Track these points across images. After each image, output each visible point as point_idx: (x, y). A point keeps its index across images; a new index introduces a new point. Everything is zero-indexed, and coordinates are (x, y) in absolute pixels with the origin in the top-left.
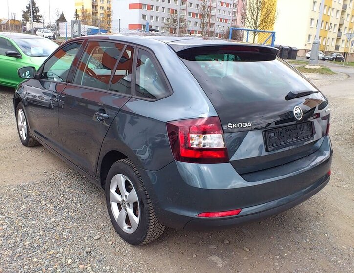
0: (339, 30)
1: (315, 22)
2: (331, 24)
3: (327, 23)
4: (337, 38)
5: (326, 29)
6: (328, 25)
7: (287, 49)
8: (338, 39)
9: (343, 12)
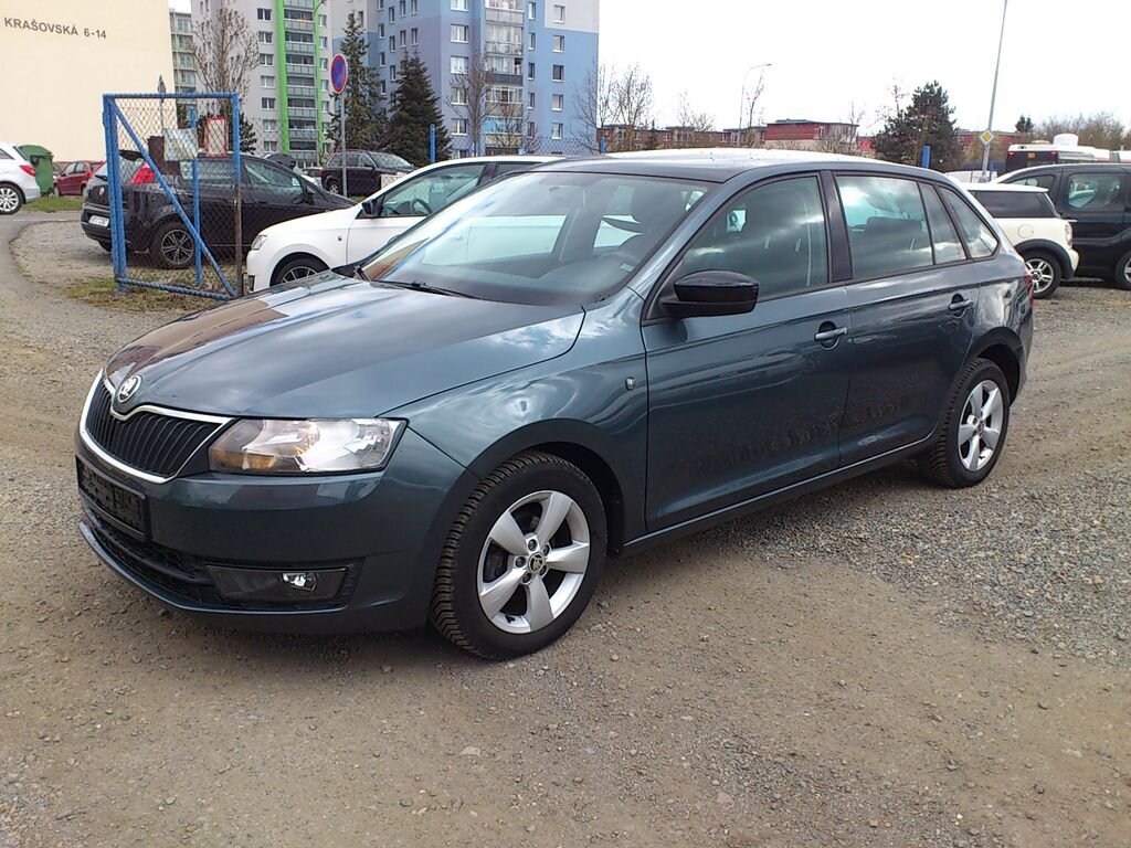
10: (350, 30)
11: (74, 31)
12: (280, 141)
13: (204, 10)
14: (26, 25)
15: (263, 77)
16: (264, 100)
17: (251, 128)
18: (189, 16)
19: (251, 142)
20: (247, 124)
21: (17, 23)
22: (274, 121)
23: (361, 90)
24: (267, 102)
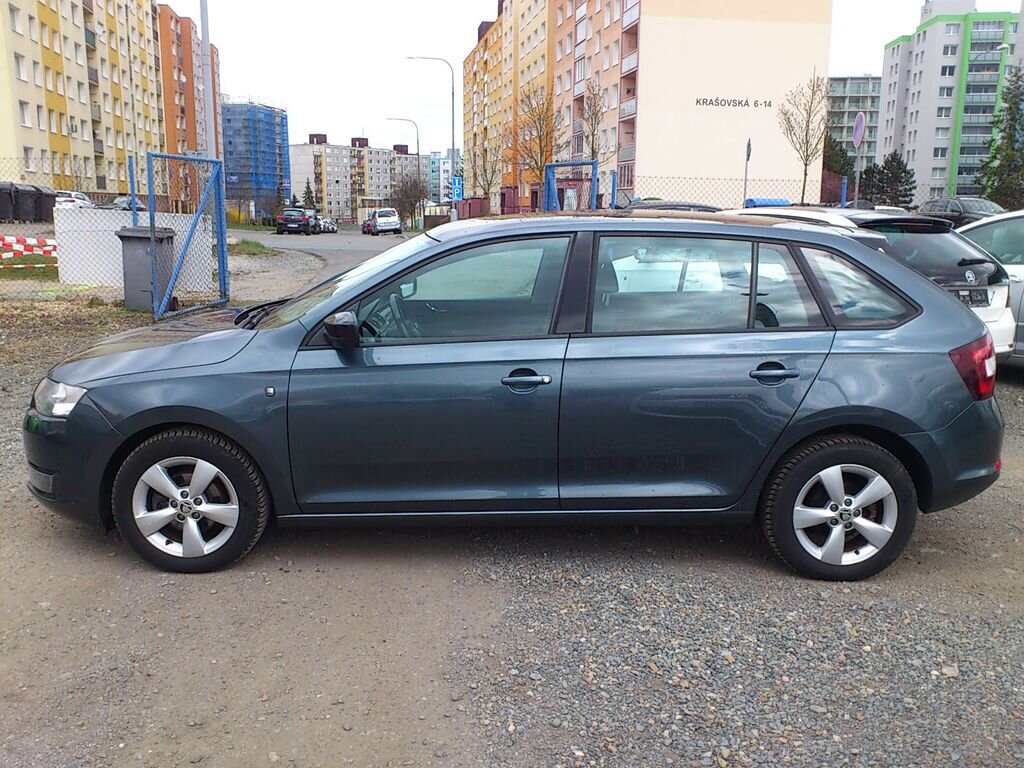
0: (94, 134)
1: (31, 110)
2: (72, 118)
3: (61, 115)
4: (96, 157)
5: (65, 133)
6: (66, 121)
7: (29, 192)
8: (98, 158)
9: (93, 86)
10: (1014, 79)
11: (747, 104)
12: (946, 188)
13: (893, 72)
14: (711, 102)
15: (938, 129)
16: (936, 150)
17: (912, 176)
18: (880, 79)
19: (910, 189)
20: (909, 173)
21: (705, 102)
22: (943, 169)
23: (1017, 136)
24: (940, 152)
